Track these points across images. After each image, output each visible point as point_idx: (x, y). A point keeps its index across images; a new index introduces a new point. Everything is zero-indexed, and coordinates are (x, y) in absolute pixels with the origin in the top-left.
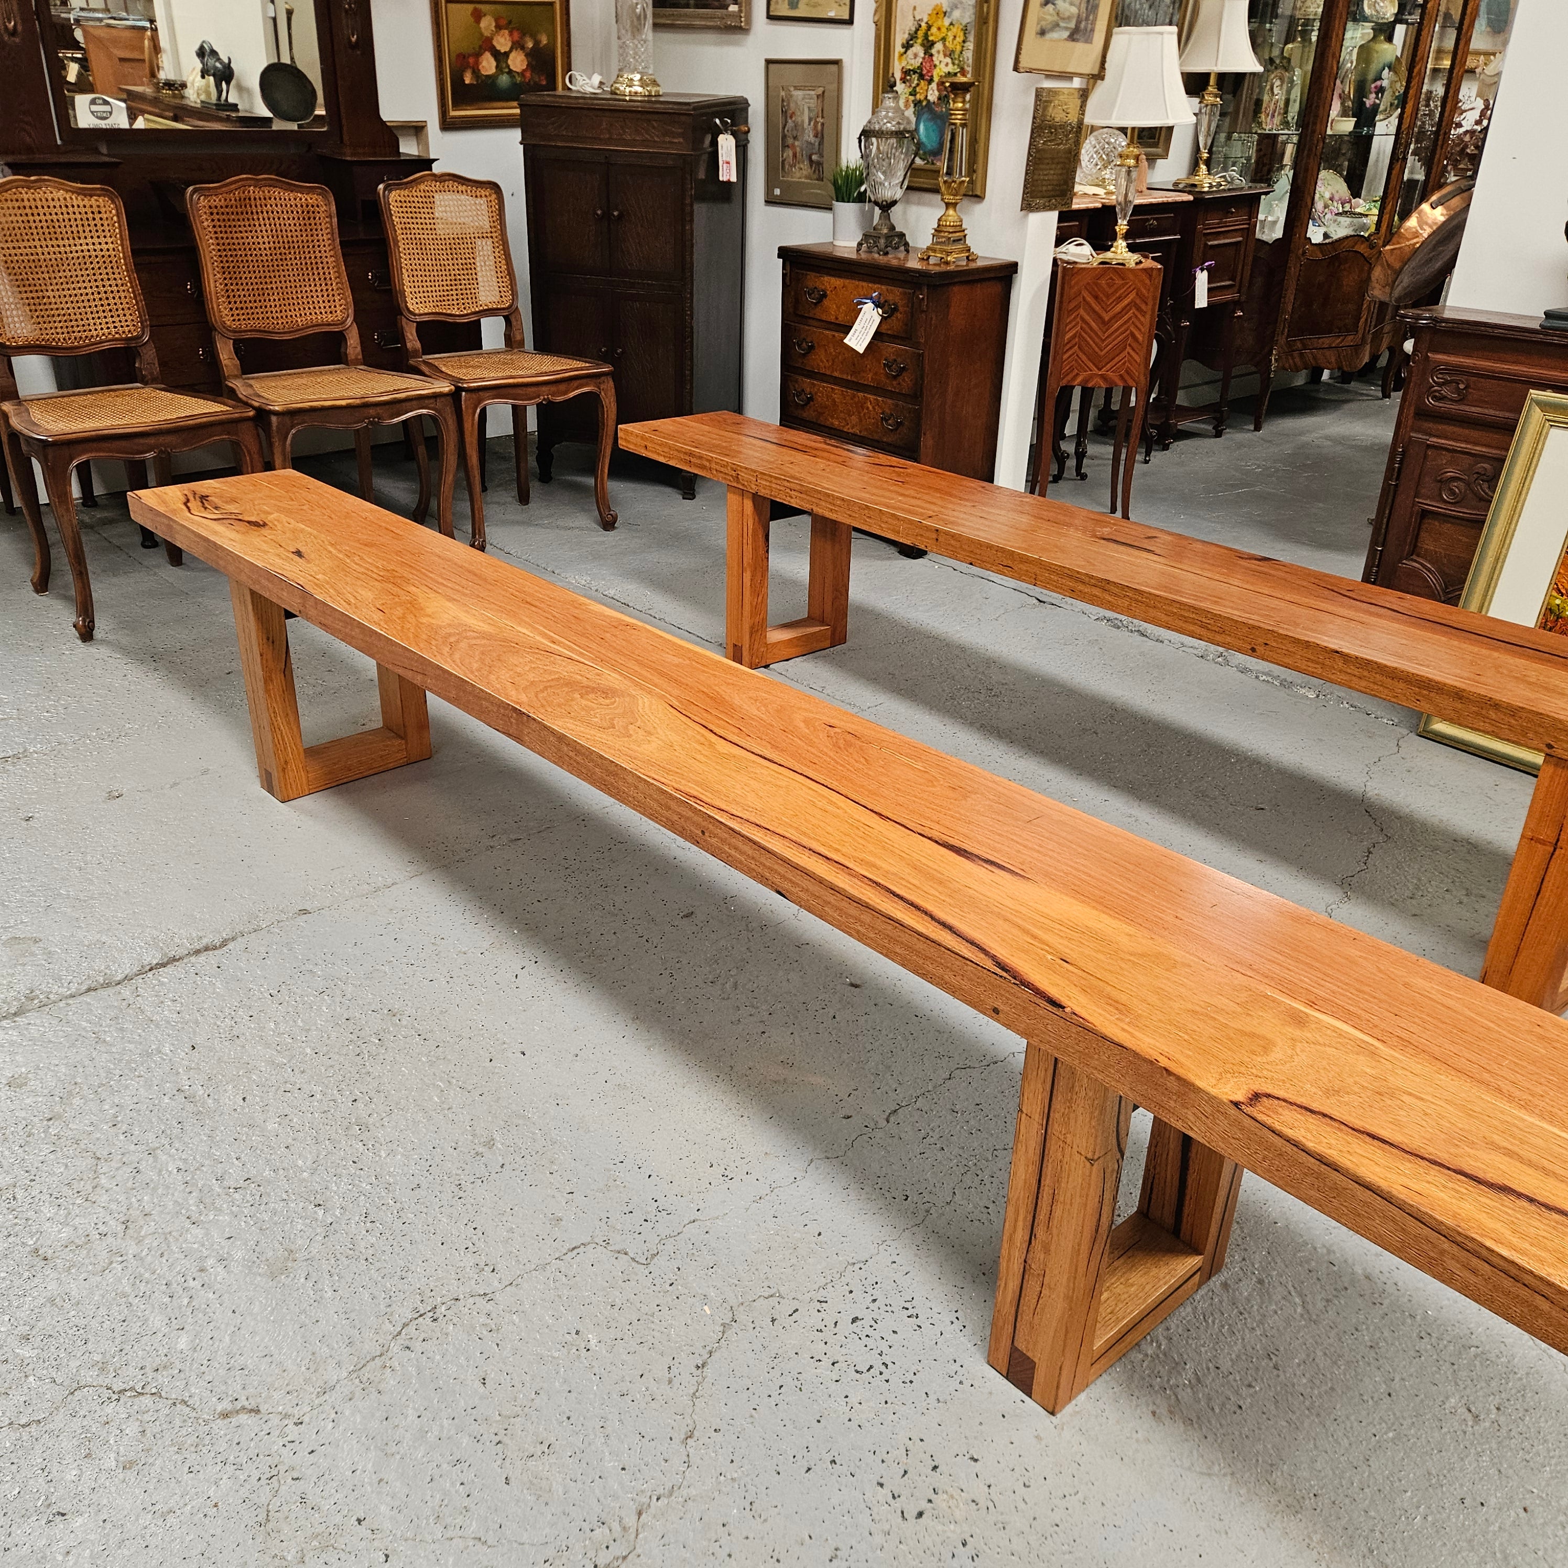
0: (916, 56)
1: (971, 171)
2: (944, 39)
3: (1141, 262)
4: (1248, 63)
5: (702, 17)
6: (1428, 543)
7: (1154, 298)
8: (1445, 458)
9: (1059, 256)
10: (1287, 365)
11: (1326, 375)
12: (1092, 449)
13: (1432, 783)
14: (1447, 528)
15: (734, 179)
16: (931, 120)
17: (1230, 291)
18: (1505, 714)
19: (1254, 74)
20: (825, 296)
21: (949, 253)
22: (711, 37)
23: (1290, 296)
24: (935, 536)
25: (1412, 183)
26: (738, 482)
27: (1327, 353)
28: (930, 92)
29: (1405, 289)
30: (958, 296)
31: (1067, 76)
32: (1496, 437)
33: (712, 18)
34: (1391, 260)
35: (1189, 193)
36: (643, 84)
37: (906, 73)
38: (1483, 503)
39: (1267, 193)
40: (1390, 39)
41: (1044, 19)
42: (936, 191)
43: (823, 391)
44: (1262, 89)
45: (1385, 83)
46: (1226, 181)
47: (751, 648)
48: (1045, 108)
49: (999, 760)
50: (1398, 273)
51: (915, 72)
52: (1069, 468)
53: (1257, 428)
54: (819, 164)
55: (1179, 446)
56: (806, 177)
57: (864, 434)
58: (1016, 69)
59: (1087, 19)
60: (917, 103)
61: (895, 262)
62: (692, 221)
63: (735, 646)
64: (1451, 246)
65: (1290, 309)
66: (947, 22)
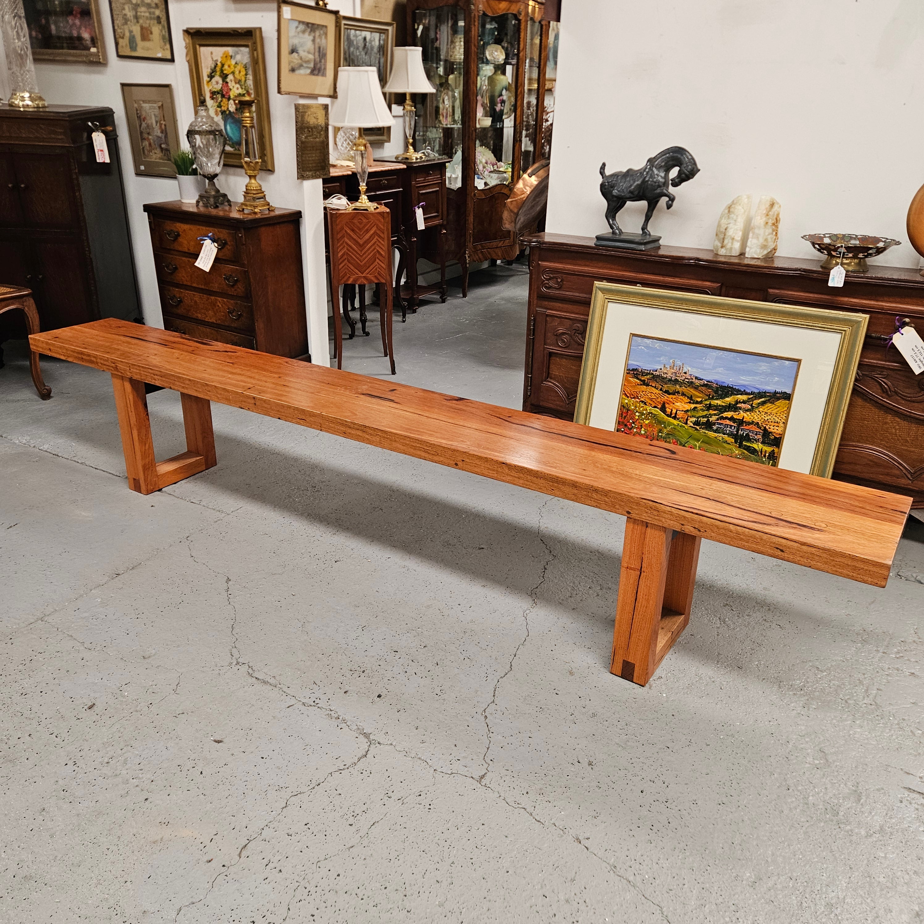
0: (217, 83)
1: (263, 156)
2: (233, 73)
3: (377, 208)
4: (426, 87)
5: (73, 55)
6: (555, 371)
7: (388, 229)
8: (556, 322)
9: (328, 206)
10: (475, 259)
11: (499, 262)
12: (370, 315)
13: (575, 515)
14: (564, 362)
15: (108, 161)
16: (233, 123)
17: (437, 219)
18: (601, 495)
19: (432, 94)
20: (179, 235)
21: (255, 207)
22: (82, 68)
23: (471, 219)
24: (253, 401)
25: (527, 153)
26: (118, 371)
27: (496, 250)
28: (230, 106)
29: (522, 223)
30: (266, 234)
31: (315, 97)
32: (582, 308)
33: (81, 56)
34: (512, 207)
35: (404, 163)
36: (31, 99)
37: (213, 94)
38: (580, 347)
39: (449, 162)
40: (504, 73)
41: (292, 62)
42: (241, 167)
43: (189, 297)
44: (438, 102)
45: (505, 98)
46: (425, 155)
47: (145, 480)
48: (303, 116)
49: (320, 539)
50: (517, 214)
51: (218, 93)
52: (359, 329)
53: (465, 296)
54: (167, 150)
55: (422, 310)
56: (160, 159)
57: (219, 322)
58: (279, 92)
59: (320, 62)
60: (223, 113)
61: (221, 213)
62: (79, 190)
63: (134, 479)
64: (543, 198)
65: (471, 226)
66: (233, 62)
